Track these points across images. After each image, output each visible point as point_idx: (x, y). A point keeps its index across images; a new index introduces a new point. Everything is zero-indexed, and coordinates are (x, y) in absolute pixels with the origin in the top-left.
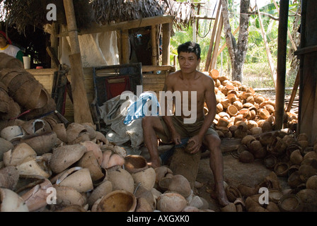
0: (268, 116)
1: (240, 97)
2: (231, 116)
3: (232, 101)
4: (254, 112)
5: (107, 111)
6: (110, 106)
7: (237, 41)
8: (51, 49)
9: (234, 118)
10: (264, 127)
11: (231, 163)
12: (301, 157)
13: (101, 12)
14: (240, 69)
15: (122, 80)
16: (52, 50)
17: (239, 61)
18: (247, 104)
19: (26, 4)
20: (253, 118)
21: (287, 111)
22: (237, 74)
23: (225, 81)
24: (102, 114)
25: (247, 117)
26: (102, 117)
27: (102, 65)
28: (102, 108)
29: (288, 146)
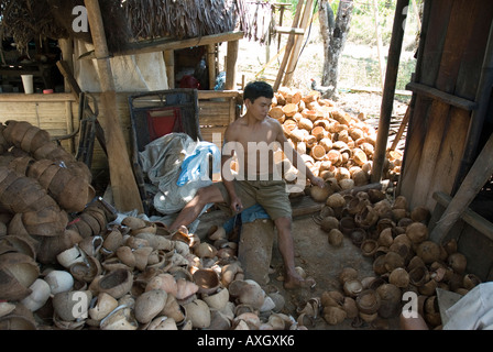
0: (364, 161)
1: (330, 131)
2: (316, 160)
3: (319, 138)
4: (346, 155)
5: (152, 159)
6: (155, 153)
7: (335, 17)
8: (62, 63)
9: (319, 163)
10: (357, 179)
11: (311, 231)
12: (391, 238)
13: (140, 20)
14: (336, 59)
15: (170, 112)
16: (65, 64)
17: (336, 47)
18: (338, 144)
19: (24, 5)
20: (344, 164)
21: (390, 150)
22: (331, 66)
23: (312, 104)
24: (144, 164)
25: (336, 164)
26: (145, 169)
27: (141, 89)
28: (144, 155)
29: (379, 218)
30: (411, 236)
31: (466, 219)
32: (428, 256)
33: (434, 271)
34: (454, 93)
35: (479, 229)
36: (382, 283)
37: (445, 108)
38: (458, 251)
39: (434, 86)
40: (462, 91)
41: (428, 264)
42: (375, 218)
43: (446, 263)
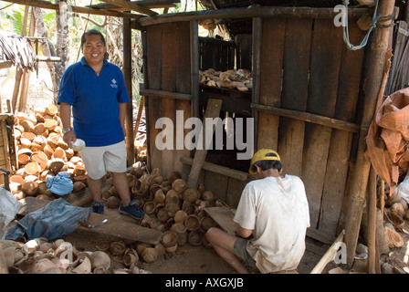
12: (164, 196)
17: (61, 73)
29: (149, 186)
30: (177, 189)
31: (205, 168)
32: (192, 198)
33: (199, 205)
34: (176, 91)
35: (216, 171)
36: (171, 226)
37: (172, 102)
38: (206, 190)
39: (161, 89)
40: (182, 90)
41: (194, 203)
42: (146, 187)
43: (202, 198)
